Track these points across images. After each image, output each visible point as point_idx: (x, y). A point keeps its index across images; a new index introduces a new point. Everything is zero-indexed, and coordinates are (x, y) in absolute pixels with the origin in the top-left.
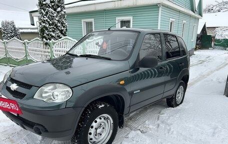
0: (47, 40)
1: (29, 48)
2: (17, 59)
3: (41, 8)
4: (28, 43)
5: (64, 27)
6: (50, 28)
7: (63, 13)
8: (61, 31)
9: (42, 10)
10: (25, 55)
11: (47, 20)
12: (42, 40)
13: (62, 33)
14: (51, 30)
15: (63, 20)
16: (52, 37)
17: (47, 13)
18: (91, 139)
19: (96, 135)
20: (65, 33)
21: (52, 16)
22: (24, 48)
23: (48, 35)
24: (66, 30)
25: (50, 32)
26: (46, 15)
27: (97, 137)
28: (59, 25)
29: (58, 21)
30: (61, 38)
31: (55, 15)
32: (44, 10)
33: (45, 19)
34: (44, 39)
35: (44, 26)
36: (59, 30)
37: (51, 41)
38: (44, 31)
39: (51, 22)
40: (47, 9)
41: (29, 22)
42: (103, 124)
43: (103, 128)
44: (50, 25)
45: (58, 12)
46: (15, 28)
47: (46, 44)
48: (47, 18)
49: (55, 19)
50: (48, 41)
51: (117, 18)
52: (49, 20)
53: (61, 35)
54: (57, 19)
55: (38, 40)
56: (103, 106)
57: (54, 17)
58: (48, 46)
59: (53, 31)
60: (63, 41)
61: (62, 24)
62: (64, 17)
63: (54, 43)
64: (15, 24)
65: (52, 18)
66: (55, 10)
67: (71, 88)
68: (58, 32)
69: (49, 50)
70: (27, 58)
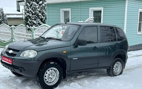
0: (29, 26)
1: (14, 32)
2: (4, 41)
3: (27, 2)
4: (14, 28)
5: (44, 16)
6: (33, 17)
7: (44, 5)
8: (41, 20)
9: (28, 3)
10: (11, 38)
11: (31, 11)
12: (26, 26)
13: (42, 21)
14: (33, 18)
15: (44, 11)
16: (34, 24)
17: (31, 5)
18: (46, 79)
19: (49, 78)
20: (45, 21)
21: (35, 8)
22: (11, 32)
23: (31, 22)
24: (46, 18)
25: (33, 20)
26: (30, 7)
27: (49, 79)
28: (40, 14)
29: (40, 12)
30: (41, 25)
31: (37, 7)
32: (29, 3)
33: (29, 10)
34: (27, 26)
35: (28, 16)
36: (39, 18)
37: (32, 27)
38: (28, 19)
39: (33, 12)
40: (32, 2)
41: (16, 9)
42: (53, 73)
43: (53, 76)
44: (33, 15)
45: (40, 5)
46: (3, 14)
47: (29, 29)
48: (31, 10)
49: (37, 10)
50: (31, 27)
51: (91, 9)
52: (32, 11)
53: (41, 23)
54: (39, 10)
55: (23, 26)
56: (53, 63)
57: (36, 8)
58: (30, 31)
59: (35, 20)
60: (42, 27)
61: (43, 13)
62: (44, 8)
63: (35, 29)
64: (4, 10)
65: (35, 9)
66: (38, 3)
67: (37, 52)
68: (39, 20)
69: (31, 35)
70: (12, 40)
